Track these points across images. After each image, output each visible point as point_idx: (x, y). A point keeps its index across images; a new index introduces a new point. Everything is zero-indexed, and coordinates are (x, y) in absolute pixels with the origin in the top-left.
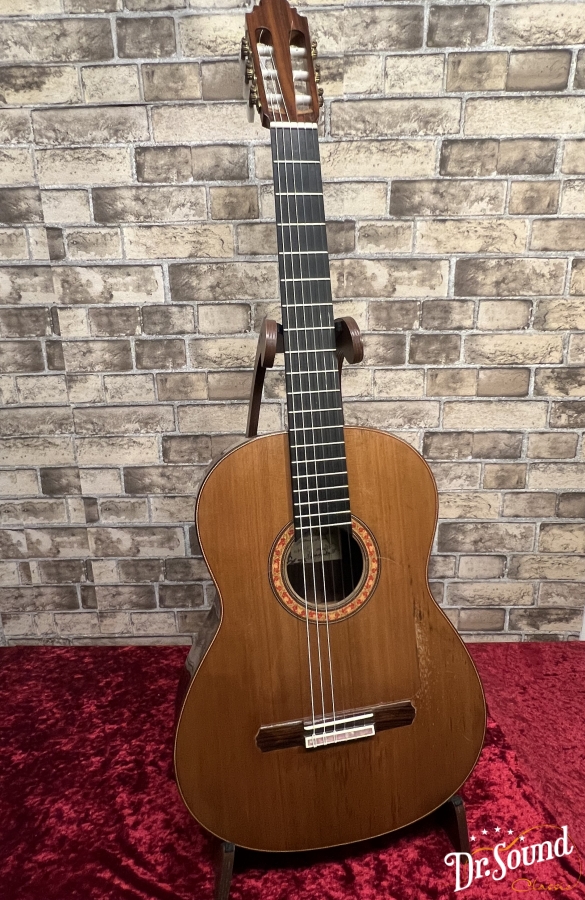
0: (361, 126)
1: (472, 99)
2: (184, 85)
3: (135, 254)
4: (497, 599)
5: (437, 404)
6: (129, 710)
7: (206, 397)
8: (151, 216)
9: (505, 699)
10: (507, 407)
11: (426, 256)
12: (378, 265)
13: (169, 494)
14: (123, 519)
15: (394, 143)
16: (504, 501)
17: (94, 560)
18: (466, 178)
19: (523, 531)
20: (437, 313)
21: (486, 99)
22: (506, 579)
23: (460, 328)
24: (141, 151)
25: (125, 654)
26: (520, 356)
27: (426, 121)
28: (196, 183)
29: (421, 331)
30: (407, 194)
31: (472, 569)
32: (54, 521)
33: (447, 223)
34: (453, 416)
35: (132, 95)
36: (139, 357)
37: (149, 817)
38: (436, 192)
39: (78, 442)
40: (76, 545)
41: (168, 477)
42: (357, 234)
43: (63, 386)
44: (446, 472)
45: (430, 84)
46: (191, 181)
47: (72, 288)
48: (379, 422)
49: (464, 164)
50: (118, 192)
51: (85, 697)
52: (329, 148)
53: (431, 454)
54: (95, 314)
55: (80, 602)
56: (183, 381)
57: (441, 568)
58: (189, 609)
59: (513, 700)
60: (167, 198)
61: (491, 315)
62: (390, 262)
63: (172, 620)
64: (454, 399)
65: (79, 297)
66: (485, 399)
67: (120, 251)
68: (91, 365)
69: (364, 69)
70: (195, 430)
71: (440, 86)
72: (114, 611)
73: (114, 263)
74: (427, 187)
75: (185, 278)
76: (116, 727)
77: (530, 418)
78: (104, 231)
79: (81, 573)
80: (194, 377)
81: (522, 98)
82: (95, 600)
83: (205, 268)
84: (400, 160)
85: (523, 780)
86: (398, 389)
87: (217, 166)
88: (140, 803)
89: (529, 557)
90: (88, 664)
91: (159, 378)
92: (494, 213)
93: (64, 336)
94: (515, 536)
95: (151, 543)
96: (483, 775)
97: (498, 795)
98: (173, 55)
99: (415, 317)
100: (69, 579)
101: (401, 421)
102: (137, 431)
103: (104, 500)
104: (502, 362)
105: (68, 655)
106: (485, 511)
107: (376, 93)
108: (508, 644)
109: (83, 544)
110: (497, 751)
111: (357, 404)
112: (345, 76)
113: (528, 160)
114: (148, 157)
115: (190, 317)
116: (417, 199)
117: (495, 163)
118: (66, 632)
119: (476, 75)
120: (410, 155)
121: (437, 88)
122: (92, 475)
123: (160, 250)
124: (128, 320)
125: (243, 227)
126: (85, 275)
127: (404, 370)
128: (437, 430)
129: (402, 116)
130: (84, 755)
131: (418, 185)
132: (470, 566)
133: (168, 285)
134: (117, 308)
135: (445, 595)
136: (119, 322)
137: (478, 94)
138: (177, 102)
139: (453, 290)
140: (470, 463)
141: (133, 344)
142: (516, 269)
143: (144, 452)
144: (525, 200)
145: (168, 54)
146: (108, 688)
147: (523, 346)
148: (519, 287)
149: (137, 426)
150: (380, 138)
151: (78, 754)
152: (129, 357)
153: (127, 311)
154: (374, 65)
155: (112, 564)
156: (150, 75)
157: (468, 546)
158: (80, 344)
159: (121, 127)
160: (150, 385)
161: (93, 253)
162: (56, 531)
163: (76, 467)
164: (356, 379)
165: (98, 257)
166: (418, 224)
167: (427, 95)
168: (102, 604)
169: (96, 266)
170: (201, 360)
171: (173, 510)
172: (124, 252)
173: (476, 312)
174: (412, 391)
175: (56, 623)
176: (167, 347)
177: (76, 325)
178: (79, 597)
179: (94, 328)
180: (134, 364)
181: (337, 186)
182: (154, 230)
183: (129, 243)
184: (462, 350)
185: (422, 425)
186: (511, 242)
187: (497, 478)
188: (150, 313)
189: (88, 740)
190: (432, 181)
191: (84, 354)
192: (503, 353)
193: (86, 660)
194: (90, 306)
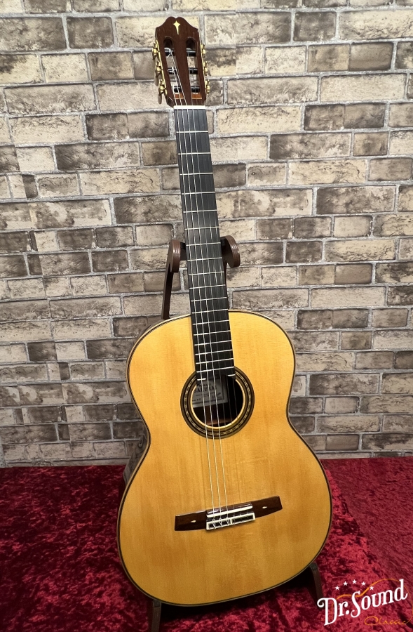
0: (248, 97)
1: (326, 77)
2: (121, 69)
3: (89, 192)
4: (353, 428)
5: (306, 291)
6: (93, 512)
7: (143, 289)
8: (99, 165)
9: (359, 500)
10: (356, 291)
11: (296, 187)
12: (262, 194)
13: (119, 358)
14: (86, 377)
15: (272, 108)
16: (356, 358)
17: (67, 406)
18: (323, 131)
19: (370, 379)
20: (305, 226)
21: (335, 76)
22: (359, 413)
23: (321, 237)
24: (90, 117)
25: (89, 472)
26: (365, 255)
27: (294, 93)
28: (131, 140)
29: (294, 239)
30: (282, 143)
31: (334, 407)
32: (38, 379)
33: (311, 164)
34: (318, 298)
35: (82, 76)
36: (95, 264)
37: (110, 587)
38: (302, 142)
39: (53, 324)
40: (54, 396)
41: (118, 347)
42: (247, 172)
43: (42, 285)
44: (314, 338)
45: (296, 66)
46: (128, 139)
47: (44, 217)
48: (266, 304)
49: (321, 122)
50: (74, 148)
51: (62, 503)
52: (226, 113)
53: (303, 326)
54: (63, 235)
55: (58, 435)
56: (126, 279)
57: (312, 406)
58: (134, 439)
59: (365, 501)
60: (111, 152)
61: (344, 227)
62: (270, 192)
63: (123, 447)
64: (319, 286)
65: (49, 223)
66: (340, 286)
67: (78, 190)
68: (61, 271)
69: (251, 56)
70: (136, 313)
71: (304, 68)
72: (81, 442)
73: (73, 199)
74: (296, 139)
75: (125, 207)
76: (84, 525)
77: (373, 299)
78: (65, 176)
79: (58, 415)
80: (134, 276)
81: (360, 76)
82: (68, 434)
83: (139, 200)
84: (276, 120)
85: (373, 559)
86: (278, 281)
87: (146, 127)
88: (103, 579)
89: (375, 398)
90: (63, 479)
91: (109, 278)
92: (343, 155)
93: (40, 251)
94: (365, 383)
95: (107, 393)
96: (345, 555)
97: (356, 570)
98: (112, 46)
99: (289, 230)
100: (50, 419)
101: (281, 303)
102: (95, 315)
103: (73, 364)
104: (352, 259)
105: (49, 473)
106: (343, 365)
107: (259, 73)
108: (361, 459)
109: (59, 395)
110: (354, 538)
111: (250, 292)
112: (237, 61)
113: (365, 117)
114: (96, 122)
115: (131, 234)
116: (288, 147)
117: (342, 121)
118: (48, 457)
119: (328, 60)
120: (283, 117)
121: (301, 70)
122: (64, 347)
123: (107, 189)
124: (86, 238)
125: (166, 170)
126: (53, 208)
127: (283, 267)
128: (307, 309)
129: (277, 90)
130: (62, 545)
131: (289, 138)
132: (332, 404)
133: (113, 213)
134: (77, 230)
135: (316, 425)
136: (80, 240)
137: (330, 74)
138: (115, 81)
139: (315, 210)
140: (331, 331)
141: (90, 255)
142: (360, 194)
143: (102, 329)
144: (364, 146)
145: (108, 45)
146: (78, 497)
147: (367, 248)
148: (362, 206)
149: (95, 311)
150: (262, 105)
151: (59, 545)
152: (88, 263)
153: (85, 232)
154: (257, 53)
155: (80, 408)
156: (95, 61)
157: (331, 391)
158: (52, 256)
159: (74, 100)
160: (103, 283)
161: (58, 192)
162: (40, 387)
163: (53, 342)
164: (248, 274)
165: (62, 195)
166: (290, 165)
167: (294, 75)
168: (73, 437)
169: (61, 201)
170: (139, 264)
171: (121, 369)
172: (81, 190)
173: (332, 225)
174: (289, 281)
175: (41, 451)
176: (114, 256)
177: (48, 243)
178: (57, 432)
179: (62, 245)
180: (92, 268)
181: (232, 140)
182: (102, 174)
183: (84, 184)
184: (324, 252)
185: (296, 305)
186: (355, 176)
187: (351, 342)
188: (101, 233)
189: (65, 534)
190: (299, 134)
191: (56, 263)
192: (352, 253)
193: (62, 476)
194: (58, 229)
